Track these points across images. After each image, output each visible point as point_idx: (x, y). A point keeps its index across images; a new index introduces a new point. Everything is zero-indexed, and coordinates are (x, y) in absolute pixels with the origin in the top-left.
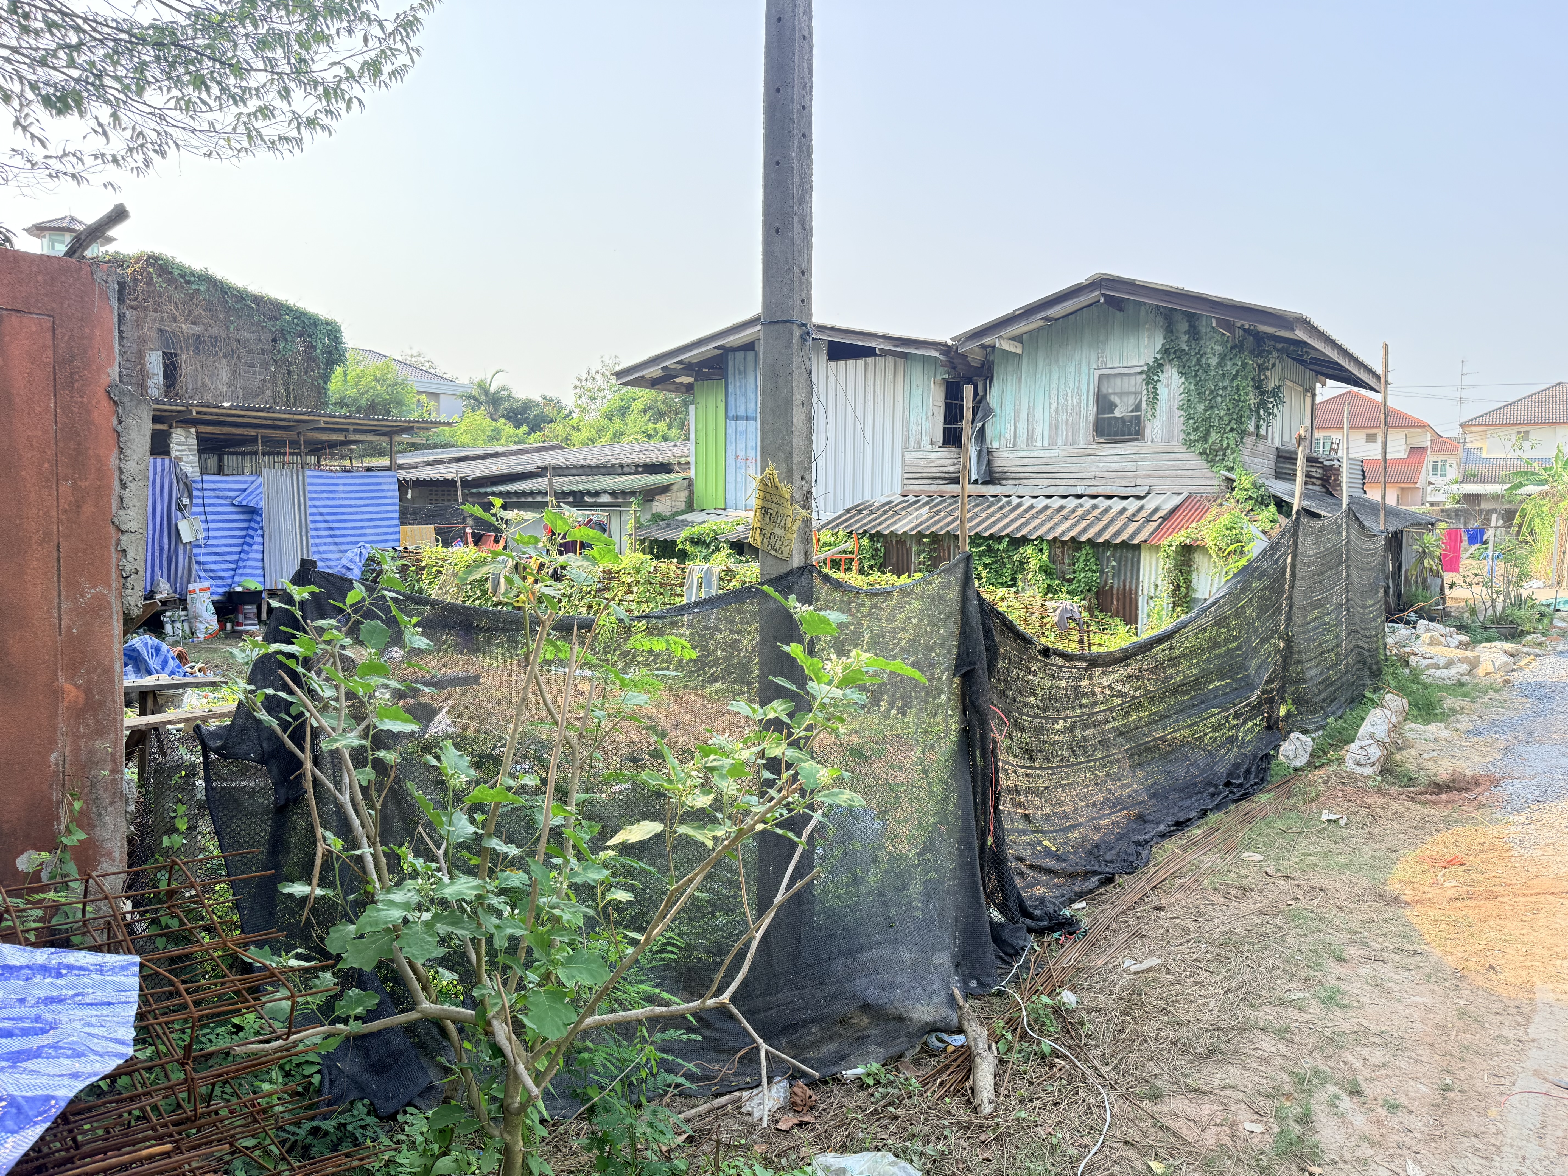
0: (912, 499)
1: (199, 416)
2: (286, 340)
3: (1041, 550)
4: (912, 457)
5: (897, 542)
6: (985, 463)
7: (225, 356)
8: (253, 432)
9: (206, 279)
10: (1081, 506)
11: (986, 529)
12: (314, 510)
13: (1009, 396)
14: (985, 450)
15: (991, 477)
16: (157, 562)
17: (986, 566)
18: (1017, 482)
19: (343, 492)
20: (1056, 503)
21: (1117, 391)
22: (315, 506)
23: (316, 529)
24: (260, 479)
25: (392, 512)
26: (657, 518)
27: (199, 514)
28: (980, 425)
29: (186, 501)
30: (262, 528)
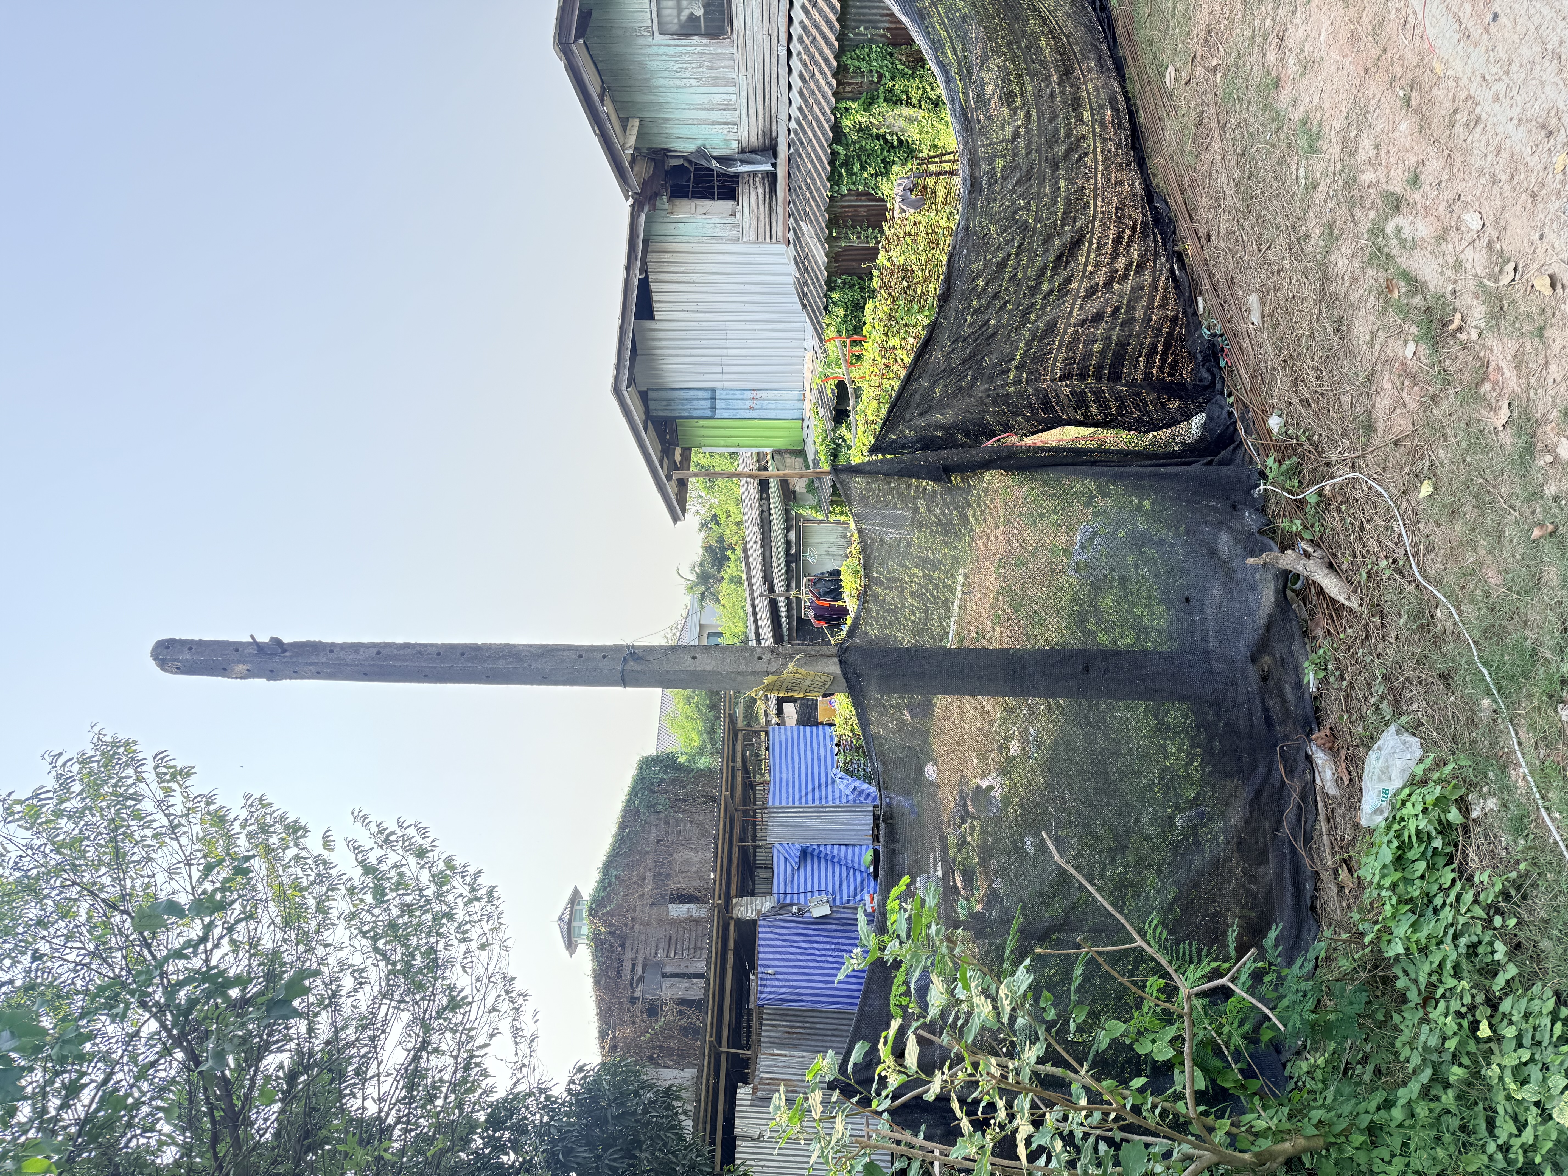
0: (791, 236)
1: (723, 896)
2: (656, 804)
3: (847, 109)
4: (749, 234)
5: (836, 261)
6: (754, 156)
7: (672, 855)
8: (736, 850)
9: (607, 868)
10: (799, 54)
11: (824, 168)
12: (803, 800)
13: (683, 131)
14: (741, 156)
15: (769, 149)
16: (847, 934)
17: (863, 168)
18: (774, 120)
19: (787, 774)
20: (795, 80)
21: (675, 12)
22: (800, 799)
23: (820, 799)
24: (776, 845)
25: (805, 732)
26: (811, 488)
27: (806, 897)
28: (714, 162)
29: (795, 909)
30: (819, 845)
